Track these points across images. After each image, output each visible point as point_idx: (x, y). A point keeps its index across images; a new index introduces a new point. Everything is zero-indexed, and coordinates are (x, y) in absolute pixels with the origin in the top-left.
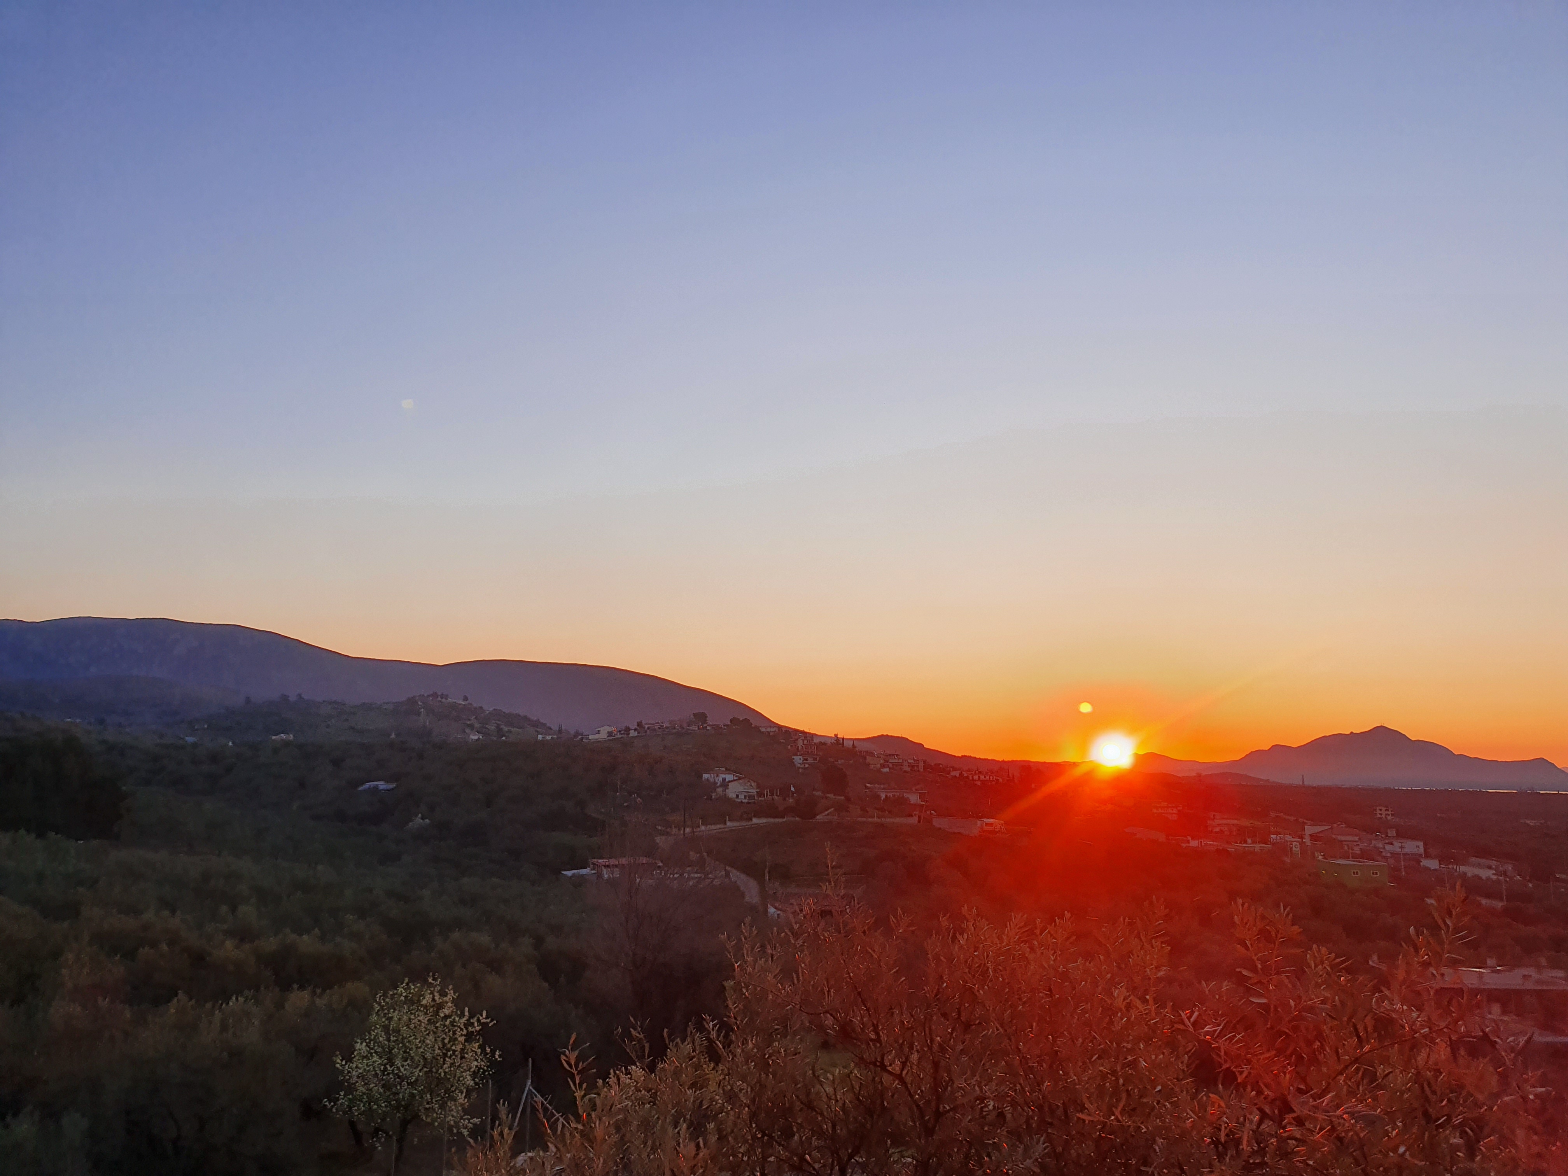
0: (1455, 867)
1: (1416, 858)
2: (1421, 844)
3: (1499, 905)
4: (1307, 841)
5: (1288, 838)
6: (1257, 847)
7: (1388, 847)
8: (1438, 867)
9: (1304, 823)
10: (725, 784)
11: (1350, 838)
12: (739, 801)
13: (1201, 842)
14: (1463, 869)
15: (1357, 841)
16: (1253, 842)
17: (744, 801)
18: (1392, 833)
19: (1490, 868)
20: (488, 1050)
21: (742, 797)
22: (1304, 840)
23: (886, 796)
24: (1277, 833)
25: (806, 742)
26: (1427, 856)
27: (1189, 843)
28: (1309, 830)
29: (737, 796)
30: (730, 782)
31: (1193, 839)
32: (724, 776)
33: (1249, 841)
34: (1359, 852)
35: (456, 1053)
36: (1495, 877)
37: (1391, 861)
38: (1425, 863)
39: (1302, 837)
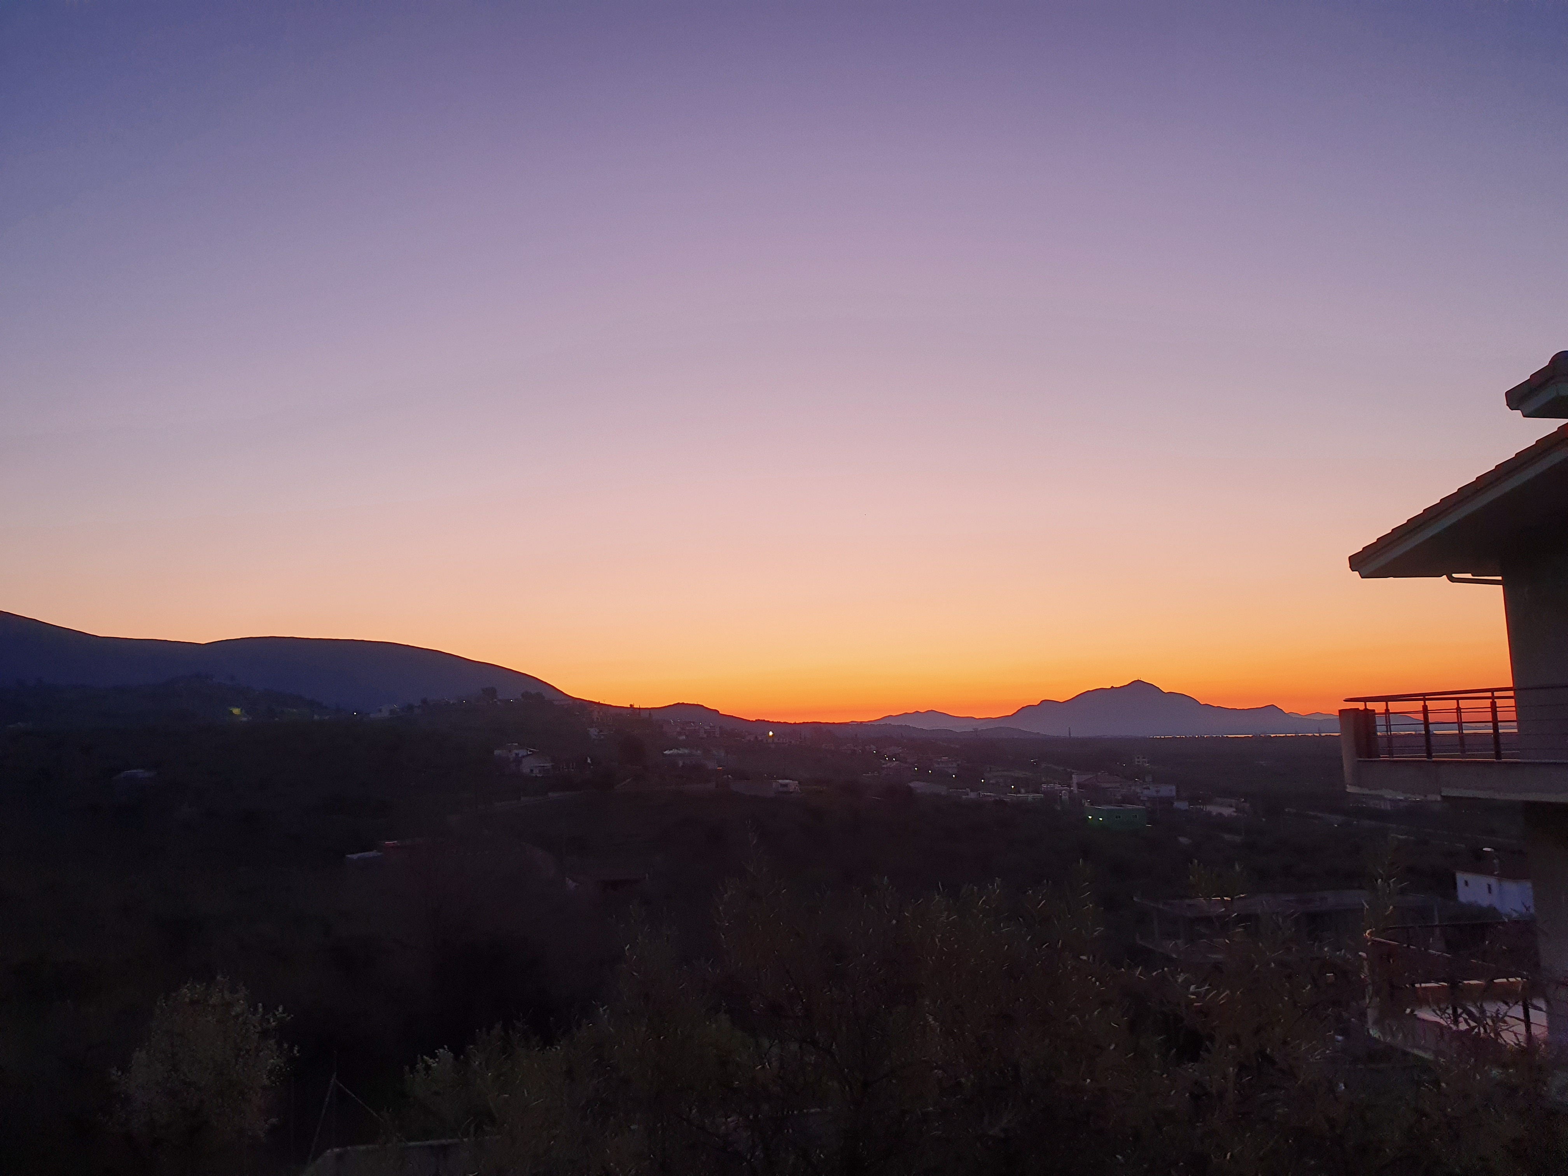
0: (1202, 807)
1: (1169, 801)
2: (1174, 787)
3: (1238, 839)
4: (1074, 788)
5: (1057, 787)
6: (1031, 796)
7: (1146, 792)
8: (1188, 808)
9: (1073, 773)
10: (518, 760)
11: (1114, 785)
12: (534, 775)
13: (979, 793)
14: (1209, 808)
15: (1119, 788)
16: (1027, 792)
17: (538, 775)
18: (1149, 779)
19: (1231, 806)
20: (286, 1046)
21: (536, 771)
22: (1072, 788)
23: (684, 763)
24: (1047, 783)
25: (601, 713)
26: (1179, 798)
27: (968, 795)
28: (1075, 779)
29: (532, 771)
30: (523, 757)
31: (972, 790)
32: (516, 751)
33: (1023, 790)
34: (1120, 798)
35: (250, 1053)
36: (1235, 814)
37: (1148, 804)
38: (1177, 805)
39: (1069, 786)
